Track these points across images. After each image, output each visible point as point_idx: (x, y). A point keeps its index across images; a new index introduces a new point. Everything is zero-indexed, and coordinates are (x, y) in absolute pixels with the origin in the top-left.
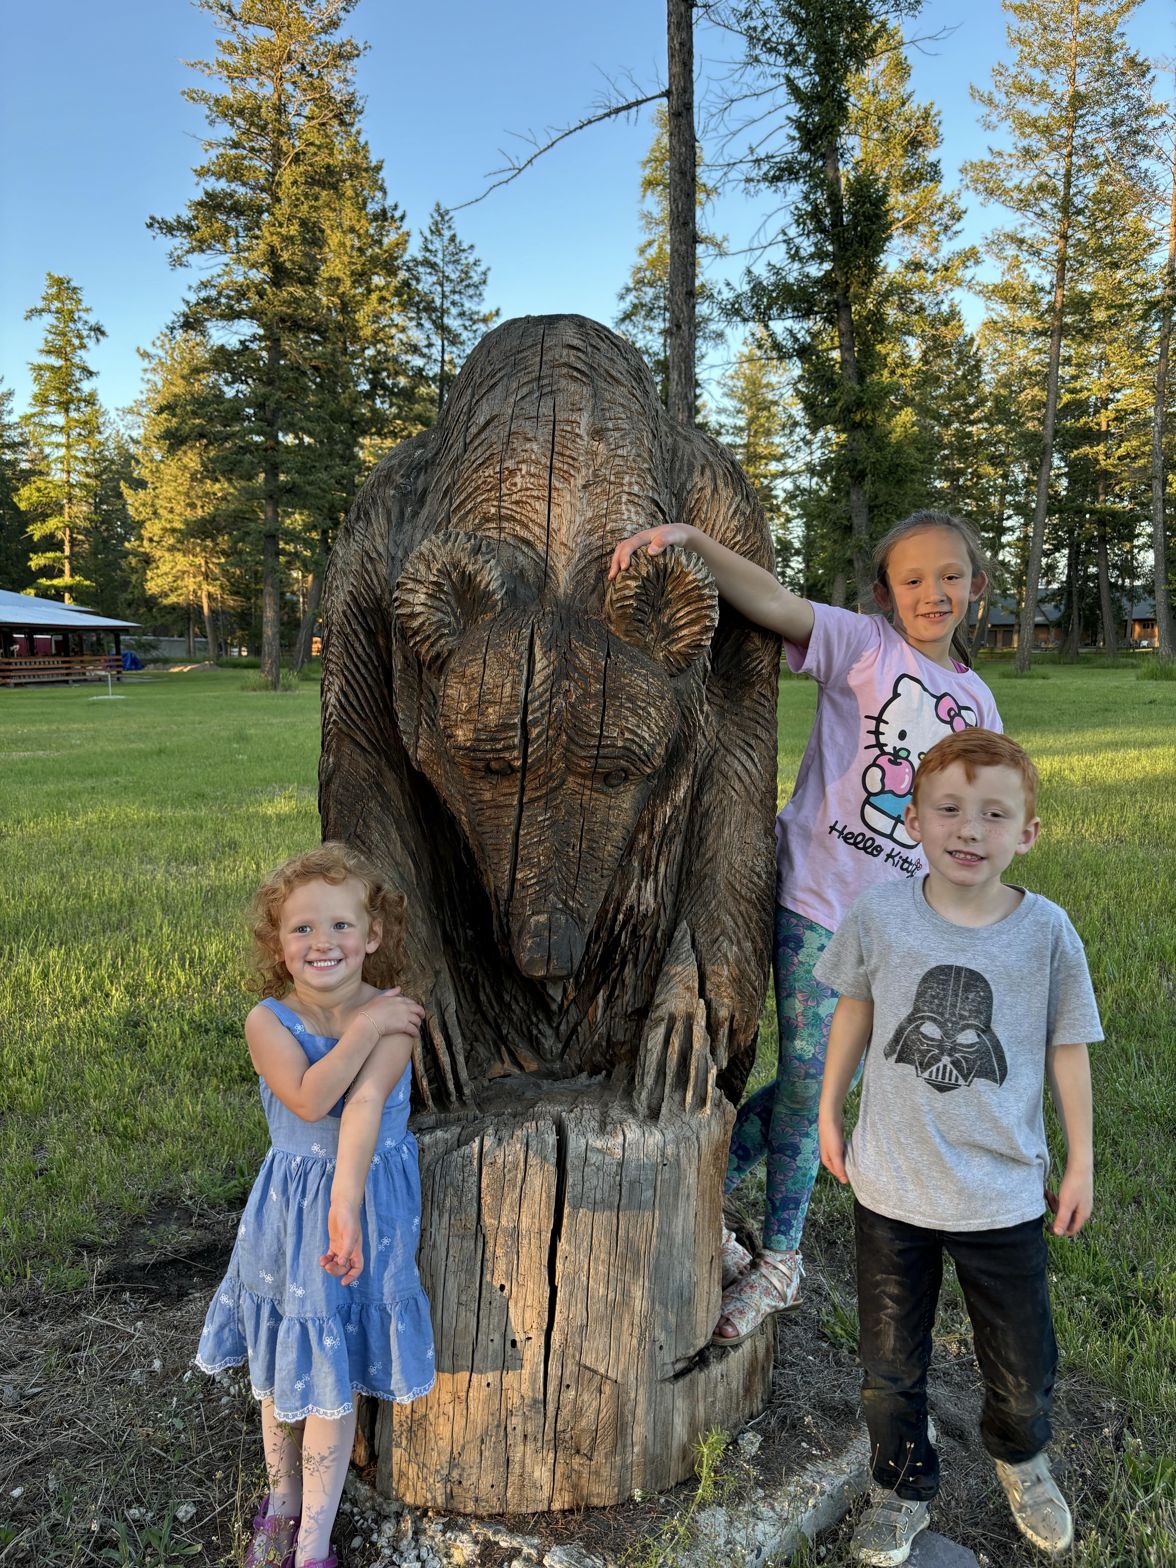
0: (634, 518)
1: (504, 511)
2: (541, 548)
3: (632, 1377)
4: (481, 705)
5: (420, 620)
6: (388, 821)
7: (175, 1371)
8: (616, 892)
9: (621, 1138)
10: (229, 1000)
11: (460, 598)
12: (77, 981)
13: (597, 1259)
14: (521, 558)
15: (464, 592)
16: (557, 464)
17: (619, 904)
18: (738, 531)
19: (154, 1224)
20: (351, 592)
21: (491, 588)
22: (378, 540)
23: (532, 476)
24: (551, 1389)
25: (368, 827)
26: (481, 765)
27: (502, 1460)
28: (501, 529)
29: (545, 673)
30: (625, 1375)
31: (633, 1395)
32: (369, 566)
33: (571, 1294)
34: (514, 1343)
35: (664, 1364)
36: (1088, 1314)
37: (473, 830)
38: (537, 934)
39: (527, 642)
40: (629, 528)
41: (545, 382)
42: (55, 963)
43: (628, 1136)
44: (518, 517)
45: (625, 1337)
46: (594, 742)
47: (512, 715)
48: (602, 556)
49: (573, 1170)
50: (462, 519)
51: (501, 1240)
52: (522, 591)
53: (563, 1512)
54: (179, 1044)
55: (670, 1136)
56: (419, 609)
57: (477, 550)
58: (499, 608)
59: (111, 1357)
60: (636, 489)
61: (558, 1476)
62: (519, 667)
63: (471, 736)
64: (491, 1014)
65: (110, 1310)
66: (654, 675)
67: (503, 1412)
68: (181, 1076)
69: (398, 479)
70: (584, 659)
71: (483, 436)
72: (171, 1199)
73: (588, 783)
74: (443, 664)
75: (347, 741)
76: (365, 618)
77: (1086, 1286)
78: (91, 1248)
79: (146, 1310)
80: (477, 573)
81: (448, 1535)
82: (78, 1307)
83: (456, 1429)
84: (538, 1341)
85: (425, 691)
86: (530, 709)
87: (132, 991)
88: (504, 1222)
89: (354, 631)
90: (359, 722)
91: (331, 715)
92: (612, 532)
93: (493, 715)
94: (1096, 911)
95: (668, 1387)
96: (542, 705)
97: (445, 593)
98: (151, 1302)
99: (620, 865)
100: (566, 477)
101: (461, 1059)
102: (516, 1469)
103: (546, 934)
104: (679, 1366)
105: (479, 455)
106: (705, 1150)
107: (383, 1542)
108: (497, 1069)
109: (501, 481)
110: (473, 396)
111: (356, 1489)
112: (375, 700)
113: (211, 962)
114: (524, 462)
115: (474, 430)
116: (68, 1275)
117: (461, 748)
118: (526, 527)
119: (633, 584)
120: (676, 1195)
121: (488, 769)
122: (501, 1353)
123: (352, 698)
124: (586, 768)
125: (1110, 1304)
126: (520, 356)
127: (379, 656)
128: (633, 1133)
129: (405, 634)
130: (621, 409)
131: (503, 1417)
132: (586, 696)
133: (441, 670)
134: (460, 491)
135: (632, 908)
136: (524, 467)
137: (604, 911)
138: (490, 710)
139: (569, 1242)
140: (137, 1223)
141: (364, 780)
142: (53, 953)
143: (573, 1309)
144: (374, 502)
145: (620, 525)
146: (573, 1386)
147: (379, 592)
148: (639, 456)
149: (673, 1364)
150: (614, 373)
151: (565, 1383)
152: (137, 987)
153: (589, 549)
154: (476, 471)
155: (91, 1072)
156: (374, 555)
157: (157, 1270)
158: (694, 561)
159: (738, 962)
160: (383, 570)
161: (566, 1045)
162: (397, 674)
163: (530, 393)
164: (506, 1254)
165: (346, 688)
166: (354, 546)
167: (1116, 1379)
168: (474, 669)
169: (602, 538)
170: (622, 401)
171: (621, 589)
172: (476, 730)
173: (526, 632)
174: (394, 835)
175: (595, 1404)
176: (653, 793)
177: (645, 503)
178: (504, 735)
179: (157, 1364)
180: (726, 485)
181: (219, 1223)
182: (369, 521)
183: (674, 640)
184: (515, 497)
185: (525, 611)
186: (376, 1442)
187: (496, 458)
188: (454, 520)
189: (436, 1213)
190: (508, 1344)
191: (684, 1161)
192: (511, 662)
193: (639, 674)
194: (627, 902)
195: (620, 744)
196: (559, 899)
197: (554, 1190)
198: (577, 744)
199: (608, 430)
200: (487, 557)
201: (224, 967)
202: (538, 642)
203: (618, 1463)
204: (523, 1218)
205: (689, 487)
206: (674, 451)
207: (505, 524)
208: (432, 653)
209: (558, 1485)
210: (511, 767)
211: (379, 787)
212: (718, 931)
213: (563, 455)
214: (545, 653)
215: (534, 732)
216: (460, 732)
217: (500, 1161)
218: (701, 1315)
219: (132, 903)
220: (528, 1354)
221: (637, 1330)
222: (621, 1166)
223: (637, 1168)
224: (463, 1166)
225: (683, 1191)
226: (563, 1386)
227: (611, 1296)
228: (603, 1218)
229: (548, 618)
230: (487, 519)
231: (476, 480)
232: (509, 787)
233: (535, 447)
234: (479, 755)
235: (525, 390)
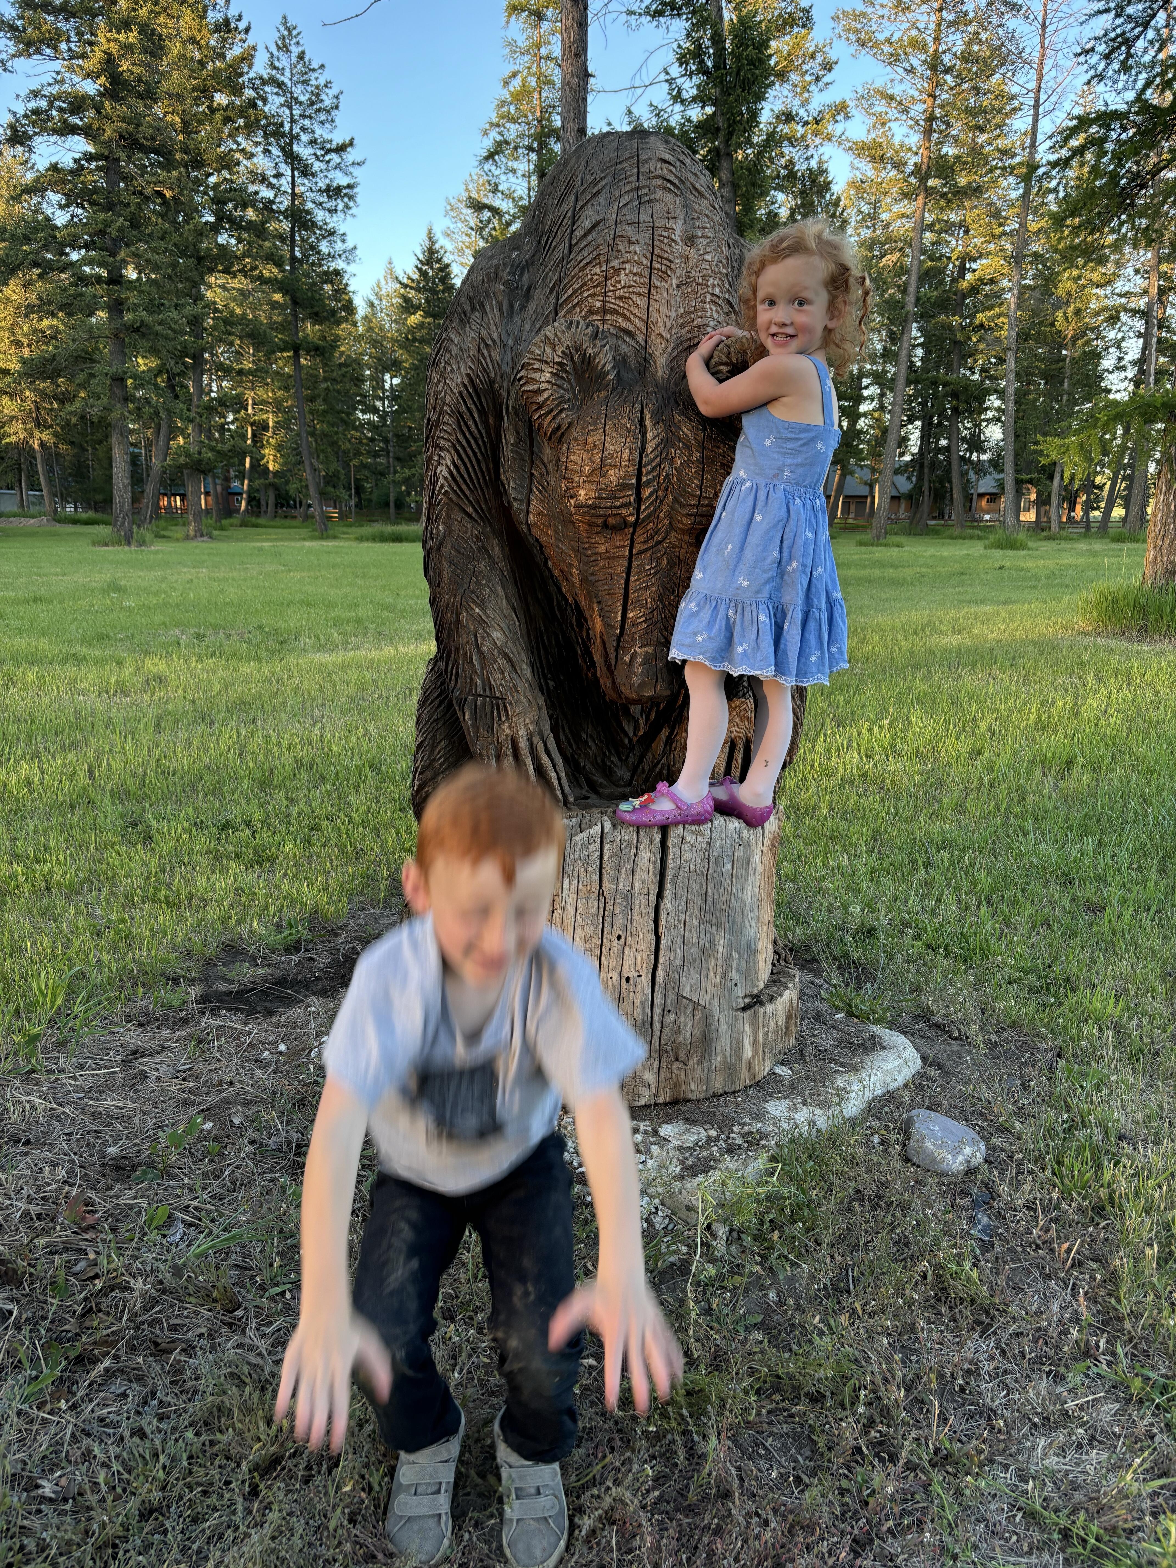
0: (715, 315)
1: (608, 305)
2: (641, 338)
3: (716, 1005)
4: (602, 468)
5: (545, 395)
6: (495, 579)
7: (302, 1051)
11: (579, 377)
13: (691, 915)
14: (624, 347)
15: (584, 372)
16: (656, 265)
19: (226, 964)
20: (468, 375)
21: (606, 369)
24: (657, 1013)
25: (481, 584)
26: (600, 521)
29: (655, 441)
30: (711, 1003)
31: (717, 1018)
32: (485, 352)
33: (672, 941)
34: (628, 980)
35: (738, 997)
38: (646, 662)
39: (639, 415)
40: (711, 324)
41: (644, 191)
44: (621, 310)
45: (711, 974)
46: (695, 501)
47: (628, 477)
48: (692, 347)
49: (674, 846)
50: (569, 312)
51: (618, 901)
52: (624, 374)
53: (667, 1103)
56: (544, 386)
57: (595, 336)
58: (611, 387)
60: (717, 290)
61: (662, 1077)
62: (634, 436)
63: (593, 495)
69: (506, 276)
70: (686, 432)
71: (589, 238)
72: (233, 947)
73: (686, 538)
74: (563, 434)
75: (457, 509)
76: (478, 397)
79: (249, 1019)
80: (596, 354)
84: (647, 977)
85: (538, 462)
86: (644, 471)
88: (621, 886)
89: (469, 410)
90: (468, 493)
91: (442, 486)
92: (698, 327)
93: (613, 476)
95: (740, 1014)
96: (653, 469)
97: (567, 372)
100: (664, 277)
103: (652, 661)
104: (747, 1001)
105: (586, 255)
106: (768, 836)
109: (606, 279)
110: (576, 201)
112: (483, 473)
114: (627, 262)
115: (579, 233)
116: (168, 999)
117: (582, 507)
118: (628, 319)
120: (748, 869)
121: (605, 525)
122: (618, 987)
124: (687, 524)
126: (619, 167)
127: (490, 433)
129: (527, 409)
130: (706, 220)
132: (688, 463)
133: (561, 440)
134: (566, 288)
136: (628, 266)
138: (611, 472)
139: (671, 902)
141: (473, 543)
143: (673, 952)
144: (488, 295)
145: (705, 321)
146: (673, 1010)
147: (492, 375)
148: (720, 262)
149: (744, 998)
150: (699, 187)
151: (667, 1008)
153: (680, 341)
154: (583, 269)
156: (490, 342)
157: (241, 995)
160: (496, 355)
162: (506, 449)
163: (631, 201)
164: (622, 912)
165: (459, 461)
166: (470, 334)
168: (596, 437)
169: (690, 331)
170: (707, 212)
172: (598, 490)
173: (637, 406)
174: (501, 592)
175: (690, 1023)
177: (723, 304)
178: (622, 494)
179: (282, 1048)
181: (283, 962)
182: (484, 312)
184: (618, 293)
185: (633, 390)
187: (603, 258)
188: (562, 313)
189: (566, 881)
190: (624, 981)
191: (754, 842)
192: (627, 431)
196: (662, 634)
197: (659, 861)
198: (681, 503)
199: (697, 237)
200: (603, 342)
202: (648, 416)
203: (706, 1068)
204: (635, 884)
207: (608, 317)
208: (554, 425)
209: (662, 1085)
210: (625, 522)
211: (486, 549)
213: (661, 257)
214: (654, 425)
215: (647, 492)
216: (582, 493)
217: (617, 840)
218: (762, 964)
220: (639, 988)
221: (719, 970)
222: (709, 843)
223: (721, 846)
224: (589, 844)
225: (752, 866)
226: (665, 1011)
227: (702, 943)
228: (696, 883)
229: (653, 397)
230: (592, 312)
231: (583, 277)
232: (621, 540)
233: (638, 249)
234: (599, 511)
235: (627, 198)
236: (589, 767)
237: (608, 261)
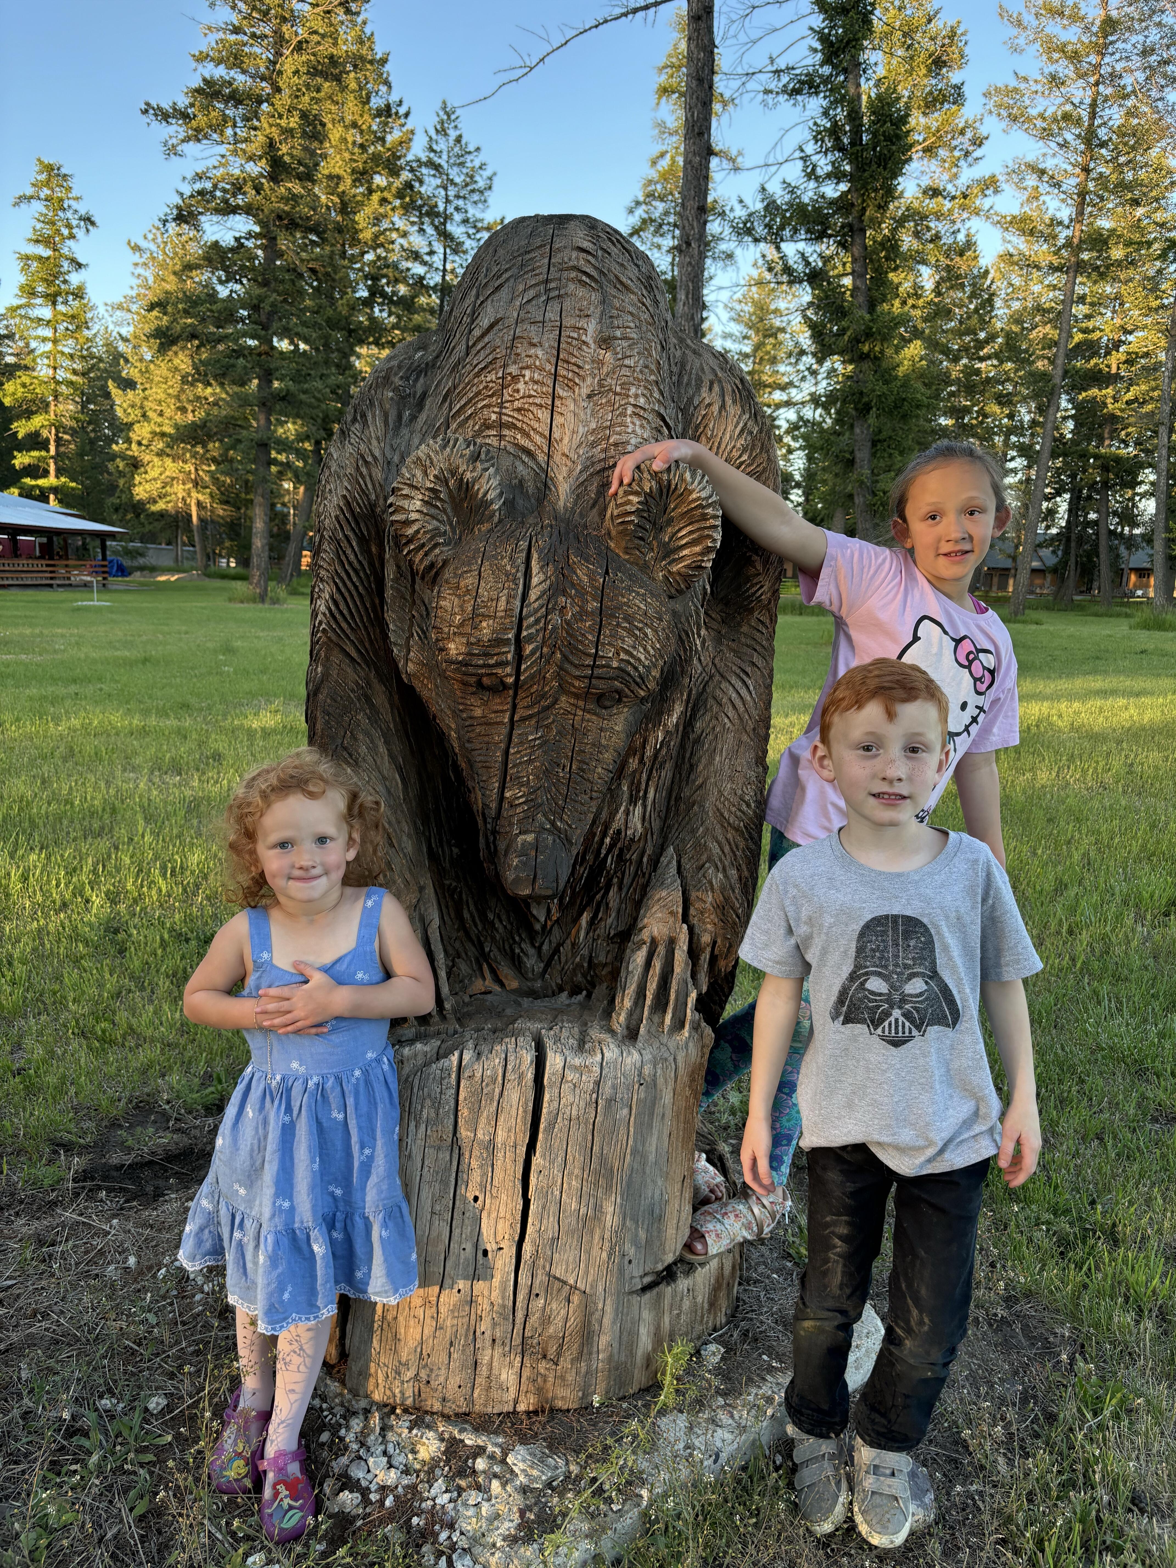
0: (638, 430)
1: (505, 418)
2: (541, 458)
3: (600, 1288)
4: (475, 618)
5: (415, 527)
6: (376, 734)
7: (150, 1268)
8: (604, 815)
9: (599, 1056)
10: (210, 910)
11: (457, 507)
12: (58, 886)
13: (571, 1174)
14: (520, 468)
15: (462, 500)
16: (562, 372)
17: (607, 827)
18: (744, 450)
19: (131, 1126)
20: (344, 497)
21: (489, 497)
22: (374, 442)
23: (536, 382)
24: (520, 1297)
25: (356, 739)
26: (473, 680)
27: (471, 1362)
28: (501, 437)
29: (541, 588)
30: (594, 1286)
31: (600, 1306)
32: (364, 470)
33: (544, 1208)
34: (485, 1253)
35: (632, 1278)
36: (1046, 1244)
37: (462, 746)
38: (523, 853)
39: (524, 554)
40: (633, 441)
42: (35, 867)
43: (606, 1055)
44: (519, 424)
45: (595, 1251)
46: (589, 661)
47: (506, 630)
48: (604, 470)
49: (551, 1086)
50: (461, 425)
51: (476, 1153)
52: (520, 502)
53: (528, 1413)
54: (159, 952)
55: (648, 1057)
56: (414, 516)
57: (475, 457)
58: (496, 519)
59: (86, 1252)
60: (642, 401)
61: (524, 1379)
62: (515, 580)
63: (463, 649)
64: (474, 932)
65: (86, 1208)
66: (653, 595)
67: (473, 1317)
68: (161, 983)
69: (397, 381)
70: (581, 575)
71: (486, 340)
72: (148, 1103)
73: (581, 703)
74: (437, 574)
75: (336, 651)
76: (358, 524)
77: (1046, 1216)
78: (68, 1147)
79: (122, 1209)
80: (475, 480)
81: (415, 1432)
82: (54, 1204)
83: (426, 1332)
84: (510, 1251)
85: (418, 602)
86: (525, 624)
87: (113, 898)
88: (480, 1135)
89: (346, 537)
90: (348, 631)
91: (320, 623)
92: (616, 445)
93: (486, 628)
94: (1076, 856)
95: (635, 1299)
96: (537, 621)
97: (441, 500)
98: (126, 1201)
99: (609, 789)
100: (571, 386)
101: (443, 974)
102: (483, 1371)
103: (533, 853)
104: (647, 1280)
105: (481, 359)
106: (681, 1071)
107: (350, 1437)
108: (479, 985)
109: (503, 387)
110: (477, 297)
111: (326, 1385)
112: (366, 609)
113: (193, 872)
114: (527, 367)
115: (477, 333)
116: (45, 1173)
117: (452, 662)
118: (528, 435)
119: (635, 499)
120: (652, 1114)
121: (480, 685)
122: (472, 1261)
123: (342, 606)
124: (579, 688)
125: (1068, 1234)
126: (528, 257)
127: (371, 564)
128: (611, 1052)
129: (399, 542)
130: (630, 318)
131: (473, 1322)
132: (582, 614)
133: (434, 581)
134: (460, 396)
135: (619, 832)
136: (527, 373)
137: (591, 834)
138: (484, 624)
139: (544, 1156)
140: (115, 1124)
141: (353, 691)
142: (33, 857)
143: (545, 1222)
144: (372, 404)
145: (624, 438)
146: (542, 1295)
147: (373, 497)
148: (646, 367)
149: (641, 1277)
150: (624, 280)
151: (534, 1292)
152: (118, 894)
153: (591, 462)
154: (478, 375)
155: (71, 975)
156: (370, 459)
157: (133, 1171)
158: (698, 478)
159: (723, 890)
160: (378, 474)
161: (548, 965)
162: (389, 584)
163: (537, 296)
164: (481, 1166)
165: (337, 596)
166: (349, 449)
167: (1070, 1306)
168: (469, 581)
169: (605, 450)
170: (631, 309)
171: (622, 505)
172: (469, 644)
173: (524, 544)
174: (382, 749)
175: (563, 1312)
176: (646, 717)
177: (651, 417)
178: (497, 650)
179: (132, 1261)
180: (734, 402)
181: (195, 1128)
182: (365, 423)
183: (674, 560)
184: (517, 404)
185: (523, 523)
186: (347, 1342)
187: (499, 363)
188: (454, 426)
189: (413, 1124)
190: (480, 1253)
191: (660, 1081)
192: (507, 574)
193: (638, 593)
194: (615, 826)
195: (615, 664)
196: (548, 819)
197: (531, 1105)
198: (572, 663)
199: (616, 338)
200: (487, 465)
201: (206, 877)
202: (535, 556)
203: (583, 1370)
204: (500, 1132)
205: (696, 402)
206: (683, 364)
207: (506, 432)
208: (426, 563)
209: (524, 1388)
210: (503, 683)
211: (368, 699)
212: (704, 857)
213: (568, 362)
214: (542, 568)
215: (528, 649)
216: (452, 646)
217: (478, 1075)
218: (671, 1232)
219: (114, 811)
220: (499, 1264)
221: (607, 1245)
222: (598, 1083)
223: (614, 1087)
224: (442, 1079)
225: (658, 1110)
226: (532, 1295)
227: (583, 1211)
228: (577, 1135)
229: (546, 532)
230: (487, 426)
231: (477, 385)
232: (501, 704)
233: (540, 353)
234: (471, 670)
235: (531, 293)
236: (495, 954)
237: (505, 366)
